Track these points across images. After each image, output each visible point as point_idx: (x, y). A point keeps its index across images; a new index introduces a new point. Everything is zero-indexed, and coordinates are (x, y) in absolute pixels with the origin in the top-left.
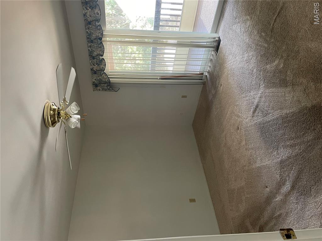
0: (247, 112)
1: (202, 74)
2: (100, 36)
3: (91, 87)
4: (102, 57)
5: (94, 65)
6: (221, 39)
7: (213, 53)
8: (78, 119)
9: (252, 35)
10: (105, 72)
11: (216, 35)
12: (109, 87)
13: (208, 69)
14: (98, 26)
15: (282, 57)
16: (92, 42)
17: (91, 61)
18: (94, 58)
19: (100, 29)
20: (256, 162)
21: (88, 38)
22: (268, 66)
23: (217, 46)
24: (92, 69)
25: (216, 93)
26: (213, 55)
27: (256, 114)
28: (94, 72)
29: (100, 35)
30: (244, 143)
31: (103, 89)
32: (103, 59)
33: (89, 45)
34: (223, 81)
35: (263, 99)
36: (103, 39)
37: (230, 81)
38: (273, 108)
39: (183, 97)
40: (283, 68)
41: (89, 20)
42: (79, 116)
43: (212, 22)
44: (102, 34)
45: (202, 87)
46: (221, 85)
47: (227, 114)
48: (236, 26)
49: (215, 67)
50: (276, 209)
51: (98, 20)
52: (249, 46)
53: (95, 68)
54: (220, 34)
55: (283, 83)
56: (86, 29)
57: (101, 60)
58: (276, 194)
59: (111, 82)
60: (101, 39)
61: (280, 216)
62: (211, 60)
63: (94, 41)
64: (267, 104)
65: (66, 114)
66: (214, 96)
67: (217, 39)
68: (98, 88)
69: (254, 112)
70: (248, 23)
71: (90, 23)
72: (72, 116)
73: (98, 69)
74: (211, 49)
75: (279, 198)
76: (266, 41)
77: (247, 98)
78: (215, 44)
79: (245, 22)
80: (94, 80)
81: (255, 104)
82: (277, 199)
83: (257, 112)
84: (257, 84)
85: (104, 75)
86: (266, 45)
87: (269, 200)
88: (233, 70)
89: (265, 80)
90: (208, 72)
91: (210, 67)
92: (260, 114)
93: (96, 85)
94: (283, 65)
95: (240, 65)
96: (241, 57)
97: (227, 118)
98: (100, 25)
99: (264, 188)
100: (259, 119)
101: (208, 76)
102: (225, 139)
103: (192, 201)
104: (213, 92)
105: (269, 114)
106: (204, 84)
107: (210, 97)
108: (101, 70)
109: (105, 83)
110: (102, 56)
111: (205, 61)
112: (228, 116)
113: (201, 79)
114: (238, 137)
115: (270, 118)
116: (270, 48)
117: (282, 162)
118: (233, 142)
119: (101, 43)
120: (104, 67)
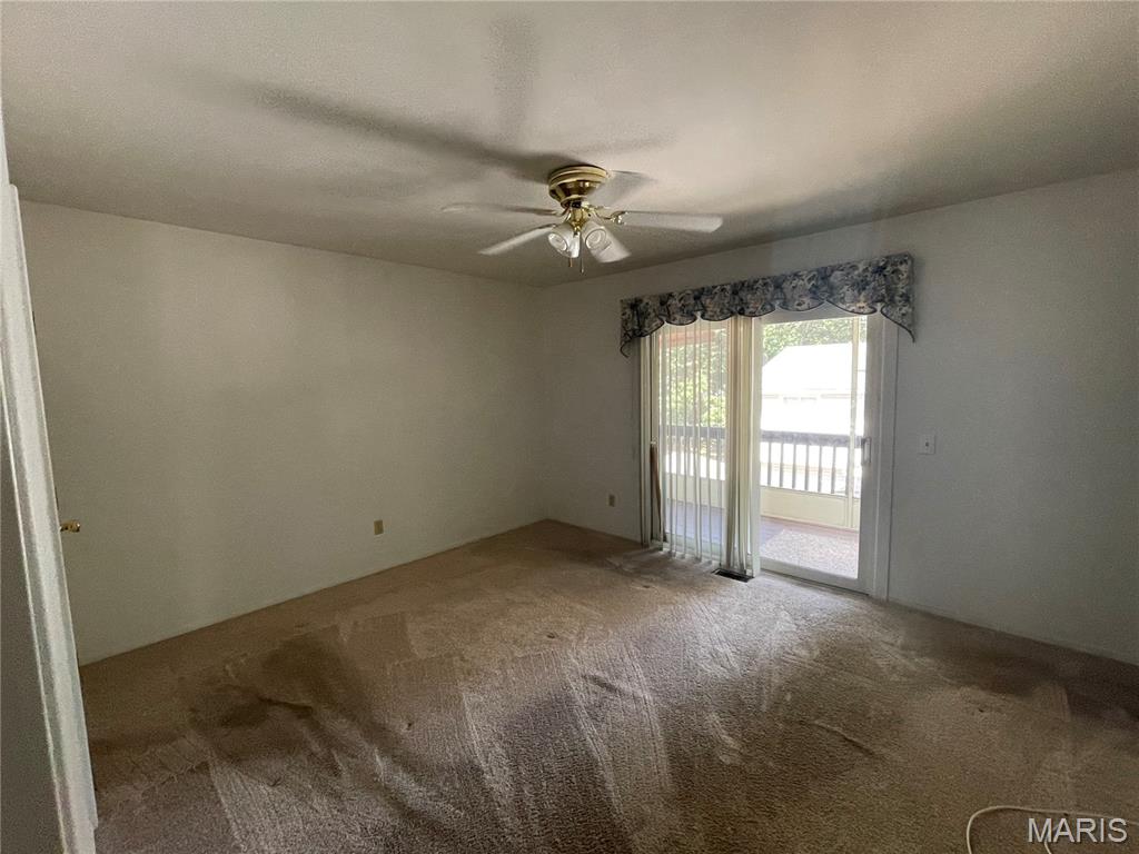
0: (592, 659)
1: (665, 540)
2: (747, 311)
3: (630, 295)
4: (699, 317)
5: (680, 301)
6: (750, 582)
7: (715, 563)
8: (570, 253)
9: (779, 664)
10: (666, 324)
11: (756, 569)
12: (630, 333)
13: (678, 554)
14: (772, 305)
15: (747, 759)
16: (735, 293)
17: (689, 292)
18: (696, 298)
19: (766, 309)
20: (472, 690)
21: (743, 284)
22: (714, 717)
23: (733, 573)
24: (671, 295)
25: (627, 574)
26: (710, 563)
27: (591, 685)
28: (664, 301)
29: (751, 310)
30: (519, 654)
31: (625, 322)
32: (695, 320)
33: (728, 287)
34: (657, 590)
35: (632, 706)
36: (741, 319)
37: (660, 609)
38: (613, 737)
39: (612, 499)
40: (721, 764)
41: (784, 285)
42: (575, 254)
43: (781, 560)
44: (753, 315)
45: (633, 538)
46: (647, 587)
47: (583, 604)
48: (788, 618)
49: (684, 568)
50: (353, 757)
51: (785, 306)
52: (750, 657)
53: (675, 303)
54: (760, 580)
55: (682, 765)
56: (763, 279)
57: (692, 315)
58: (394, 756)
59: (642, 339)
60: (742, 312)
61: (336, 773)
62: (698, 560)
63: (737, 298)
64: (621, 718)
65: (582, 222)
66: (618, 570)
67: (748, 573)
68: (628, 311)
69: (595, 680)
70: (804, 653)
71: (778, 286)
72: (578, 236)
73: (672, 309)
74: (724, 558)
75: (381, 764)
76: (776, 705)
77: (626, 659)
78: (736, 569)
79: (805, 644)
80: (645, 301)
81: (617, 683)
82: (378, 759)
83: (597, 688)
84: (665, 686)
85: (658, 322)
86: (764, 708)
87: (379, 734)
88: (686, 618)
89: (679, 708)
90: (670, 553)
91: (683, 557)
92: (593, 698)
93: (634, 305)
94: (728, 762)
95: (701, 635)
96: (723, 638)
97: (572, 604)
98: (773, 309)
99: (408, 717)
100: (581, 695)
101: (662, 553)
102: (523, 603)
103: (379, 527)
104: (628, 568)
105: (597, 726)
106: (643, 545)
107: (616, 561)
108: (669, 316)
109: (641, 327)
110: (703, 316)
111: (695, 545)
112: (578, 607)
113: (652, 538)
114: (531, 635)
115: (588, 729)
116: (759, 718)
117: (477, 771)
118: (519, 625)
119: (732, 314)
120: (677, 322)
